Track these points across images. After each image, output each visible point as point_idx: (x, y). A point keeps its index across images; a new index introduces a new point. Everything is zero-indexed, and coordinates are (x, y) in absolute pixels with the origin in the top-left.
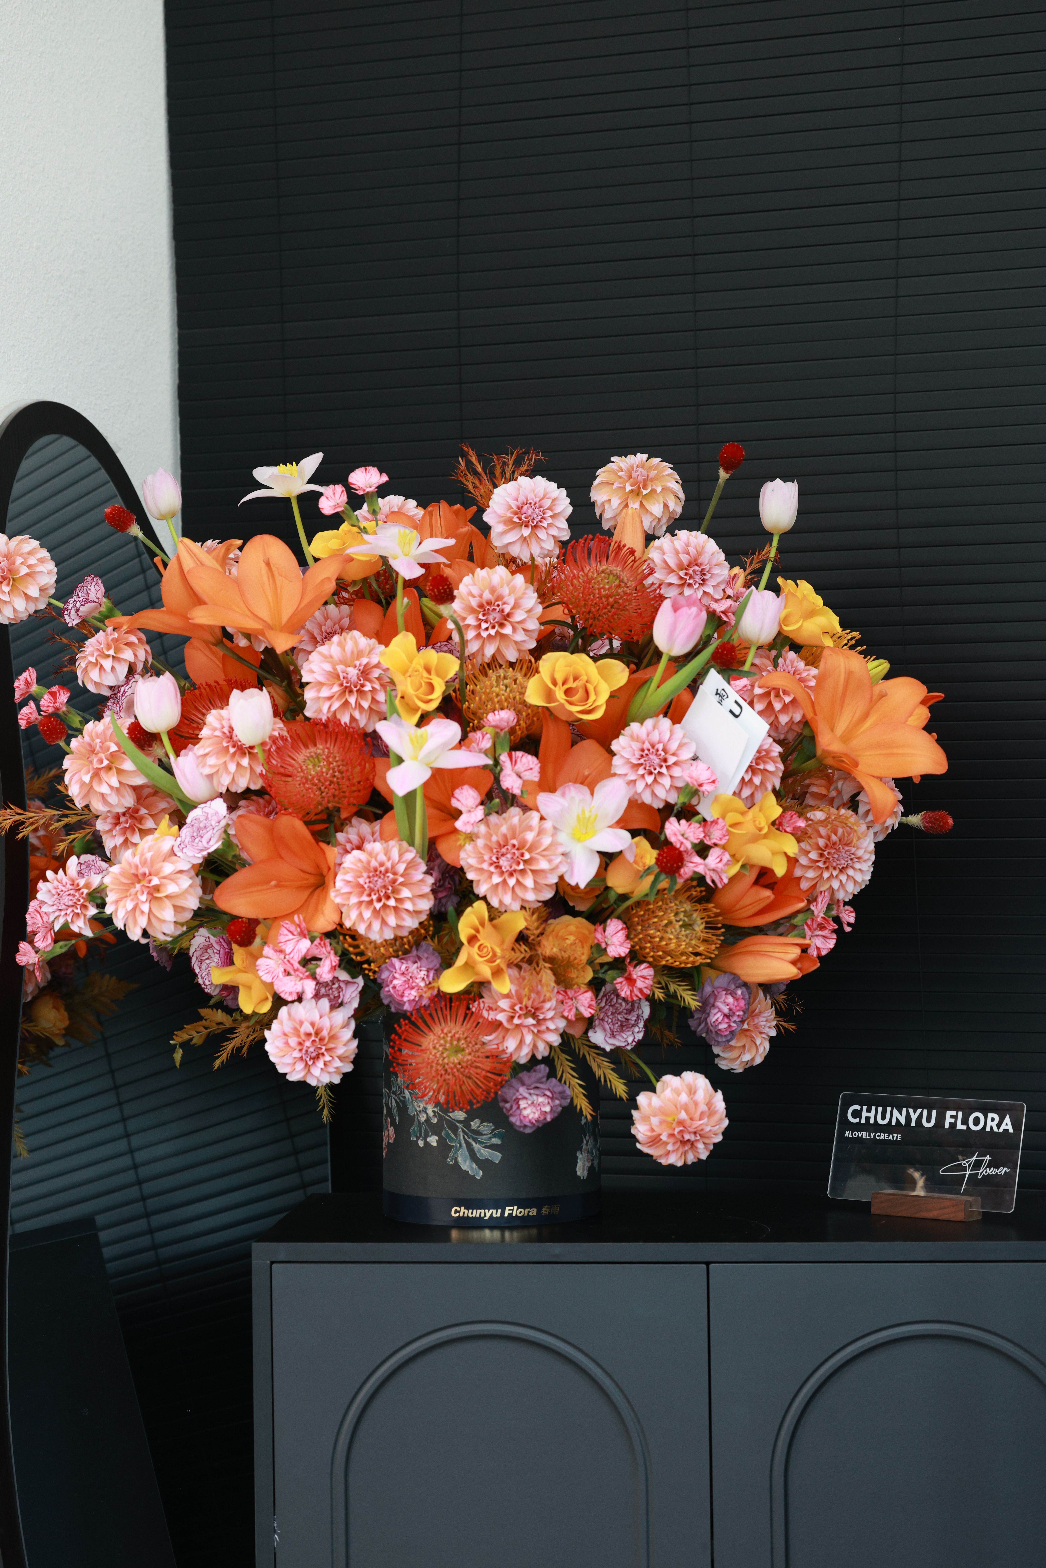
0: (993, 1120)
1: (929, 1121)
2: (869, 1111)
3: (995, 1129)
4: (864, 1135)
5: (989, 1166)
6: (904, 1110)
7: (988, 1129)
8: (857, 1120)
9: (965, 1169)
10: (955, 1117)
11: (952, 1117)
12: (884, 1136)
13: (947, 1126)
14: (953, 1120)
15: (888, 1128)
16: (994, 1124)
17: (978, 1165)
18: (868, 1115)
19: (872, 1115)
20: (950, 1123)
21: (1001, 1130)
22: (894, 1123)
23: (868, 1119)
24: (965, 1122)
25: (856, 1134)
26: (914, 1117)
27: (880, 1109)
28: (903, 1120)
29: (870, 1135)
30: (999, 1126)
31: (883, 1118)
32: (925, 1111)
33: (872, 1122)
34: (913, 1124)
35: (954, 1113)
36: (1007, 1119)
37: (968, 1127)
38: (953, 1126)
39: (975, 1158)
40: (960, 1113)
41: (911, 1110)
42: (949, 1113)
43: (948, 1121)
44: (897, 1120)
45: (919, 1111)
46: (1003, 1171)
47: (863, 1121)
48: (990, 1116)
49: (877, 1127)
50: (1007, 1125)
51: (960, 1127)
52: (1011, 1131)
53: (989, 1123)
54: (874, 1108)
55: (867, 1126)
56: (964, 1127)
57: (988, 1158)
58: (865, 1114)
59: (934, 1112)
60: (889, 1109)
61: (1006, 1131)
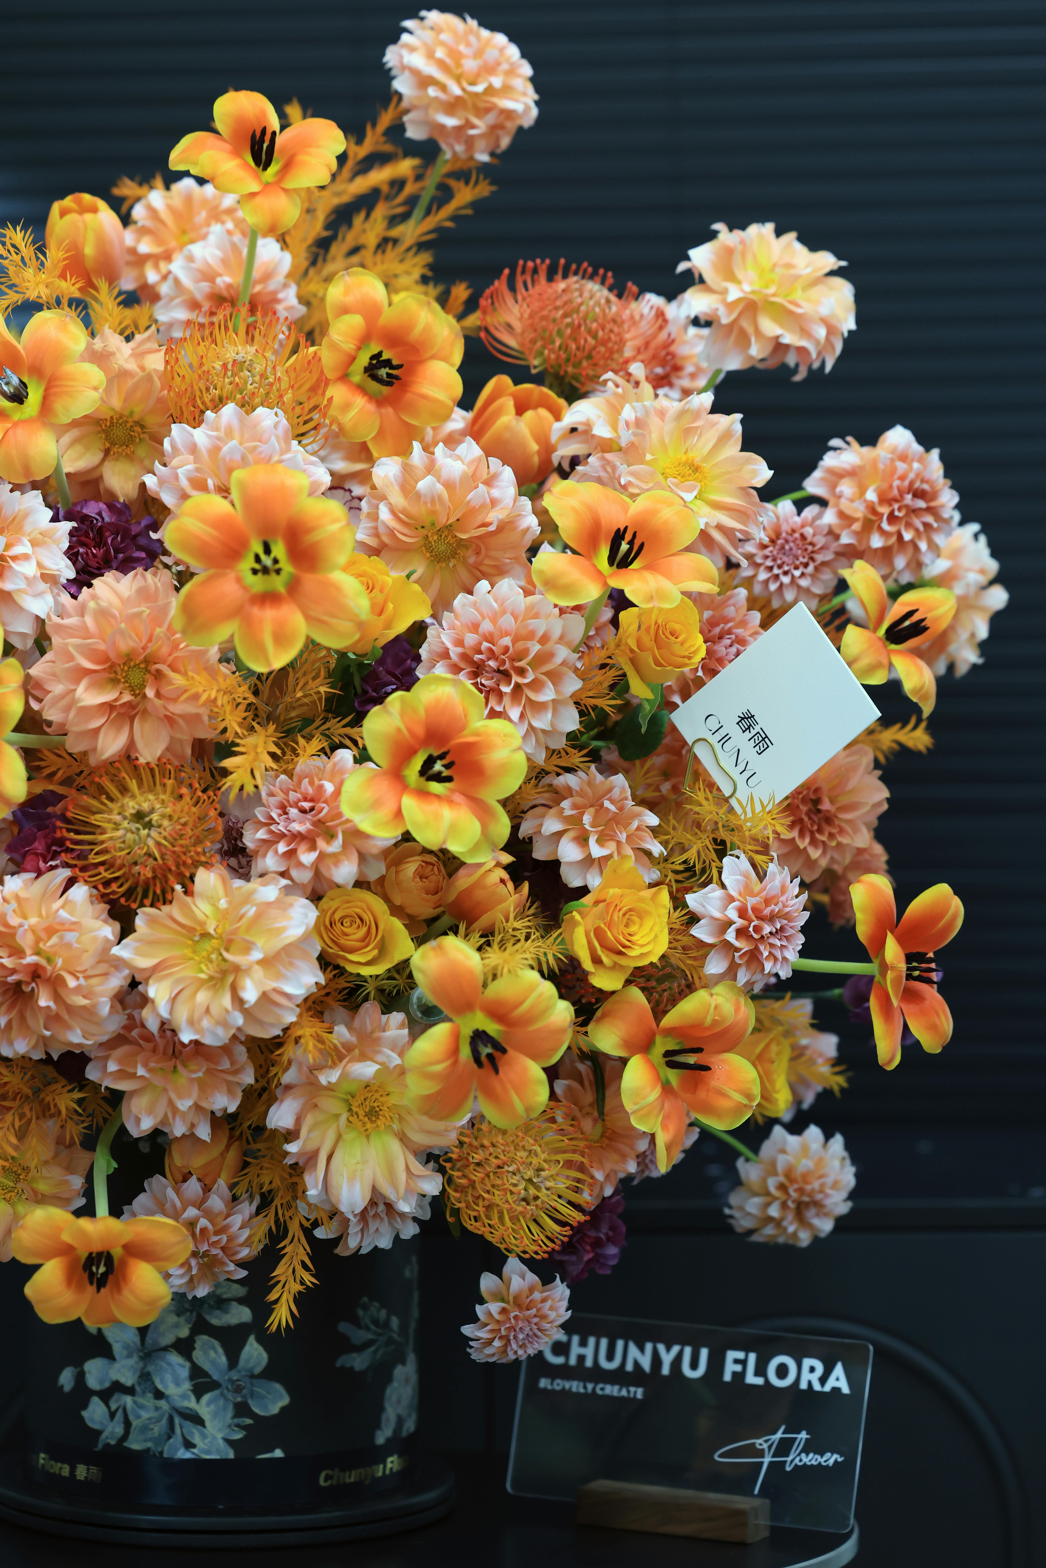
0: (812, 1370)
1: (694, 1365)
2: (583, 1343)
3: (817, 1387)
4: (575, 1386)
5: (806, 1450)
6: (649, 1347)
7: (804, 1386)
8: (559, 1360)
9: (761, 1454)
10: (744, 1362)
11: (736, 1361)
12: (611, 1390)
13: (727, 1377)
14: (738, 1368)
15: (619, 1377)
16: (815, 1378)
17: (784, 1447)
18: (582, 1351)
19: (589, 1352)
20: (734, 1374)
21: (827, 1388)
22: (629, 1367)
23: (581, 1358)
24: (760, 1371)
25: (559, 1384)
26: (667, 1358)
27: (604, 1342)
28: (646, 1363)
29: (585, 1387)
30: (823, 1380)
31: (610, 1357)
32: (688, 1351)
33: (589, 1363)
34: (666, 1370)
35: (740, 1355)
36: (839, 1370)
37: (767, 1381)
38: (739, 1377)
39: (779, 1435)
40: (752, 1357)
41: (661, 1348)
42: (732, 1355)
43: (730, 1368)
44: (636, 1364)
45: (676, 1349)
46: (831, 1459)
47: (573, 1361)
48: (807, 1362)
49: (598, 1374)
50: (839, 1379)
51: (751, 1379)
52: (846, 1390)
53: (806, 1376)
54: (592, 1341)
55: (579, 1372)
56: (760, 1381)
57: (803, 1435)
58: (576, 1350)
59: (704, 1353)
60: (620, 1344)
61: (836, 1390)
